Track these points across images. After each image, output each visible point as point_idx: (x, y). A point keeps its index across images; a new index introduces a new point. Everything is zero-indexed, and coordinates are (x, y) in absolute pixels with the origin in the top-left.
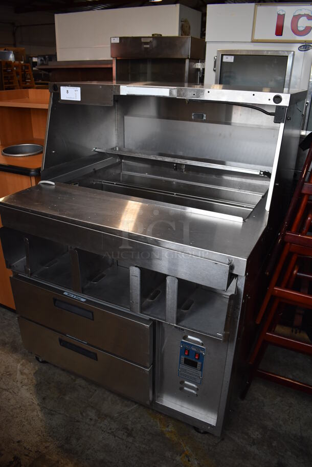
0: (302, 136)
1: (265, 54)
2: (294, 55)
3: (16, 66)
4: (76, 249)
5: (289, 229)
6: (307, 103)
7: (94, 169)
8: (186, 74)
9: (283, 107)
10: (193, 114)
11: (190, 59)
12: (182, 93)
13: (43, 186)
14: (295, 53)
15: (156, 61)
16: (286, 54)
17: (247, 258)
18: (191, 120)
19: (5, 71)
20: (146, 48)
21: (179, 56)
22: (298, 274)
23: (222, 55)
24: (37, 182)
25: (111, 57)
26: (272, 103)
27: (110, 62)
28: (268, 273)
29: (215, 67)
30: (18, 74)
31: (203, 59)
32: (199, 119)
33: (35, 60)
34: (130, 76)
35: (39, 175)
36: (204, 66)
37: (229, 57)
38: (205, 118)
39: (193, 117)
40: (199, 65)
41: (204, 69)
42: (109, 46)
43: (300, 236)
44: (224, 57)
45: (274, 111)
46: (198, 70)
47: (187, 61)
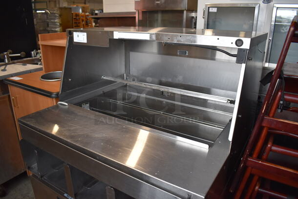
0: (264, 69)
1: (239, 6)
2: (259, 6)
3: (83, 16)
4: (68, 165)
5: (251, 155)
6: (270, 40)
7: (103, 92)
8: (185, 20)
9: (244, 50)
10: (178, 51)
11: (187, 10)
12: (159, 37)
13: (60, 105)
14: (261, 5)
15: (164, 12)
16: (254, 6)
17: (205, 195)
18: (177, 55)
19: (75, 19)
20: (158, 4)
21: (179, 9)
22: (259, 190)
23: (209, 7)
24: (57, 102)
25: (135, 10)
26: (234, 46)
27: (134, 13)
28: (232, 191)
29: (204, 15)
30: (83, 21)
31: (195, 10)
32: (183, 54)
33: (96, 12)
34: (148, 22)
35: (58, 97)
36: (196, 15)
37: (214, 9)
38: (187, 54)
39: (178, 53)
40: (193, 15)
41: (196, 17)
42: (134, 3)
43: (260, 162)
44: (210, 9)
45: (236, 53)
46: (193, 17)
47: (185, 12)
